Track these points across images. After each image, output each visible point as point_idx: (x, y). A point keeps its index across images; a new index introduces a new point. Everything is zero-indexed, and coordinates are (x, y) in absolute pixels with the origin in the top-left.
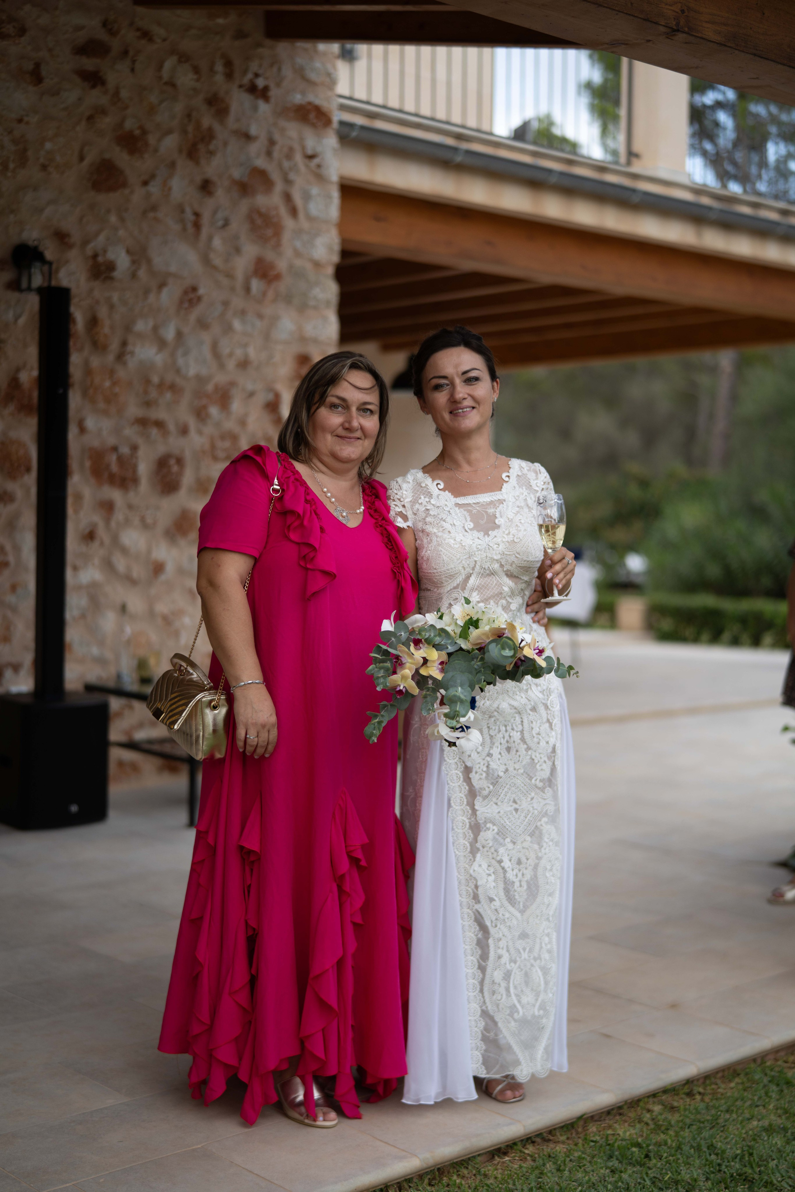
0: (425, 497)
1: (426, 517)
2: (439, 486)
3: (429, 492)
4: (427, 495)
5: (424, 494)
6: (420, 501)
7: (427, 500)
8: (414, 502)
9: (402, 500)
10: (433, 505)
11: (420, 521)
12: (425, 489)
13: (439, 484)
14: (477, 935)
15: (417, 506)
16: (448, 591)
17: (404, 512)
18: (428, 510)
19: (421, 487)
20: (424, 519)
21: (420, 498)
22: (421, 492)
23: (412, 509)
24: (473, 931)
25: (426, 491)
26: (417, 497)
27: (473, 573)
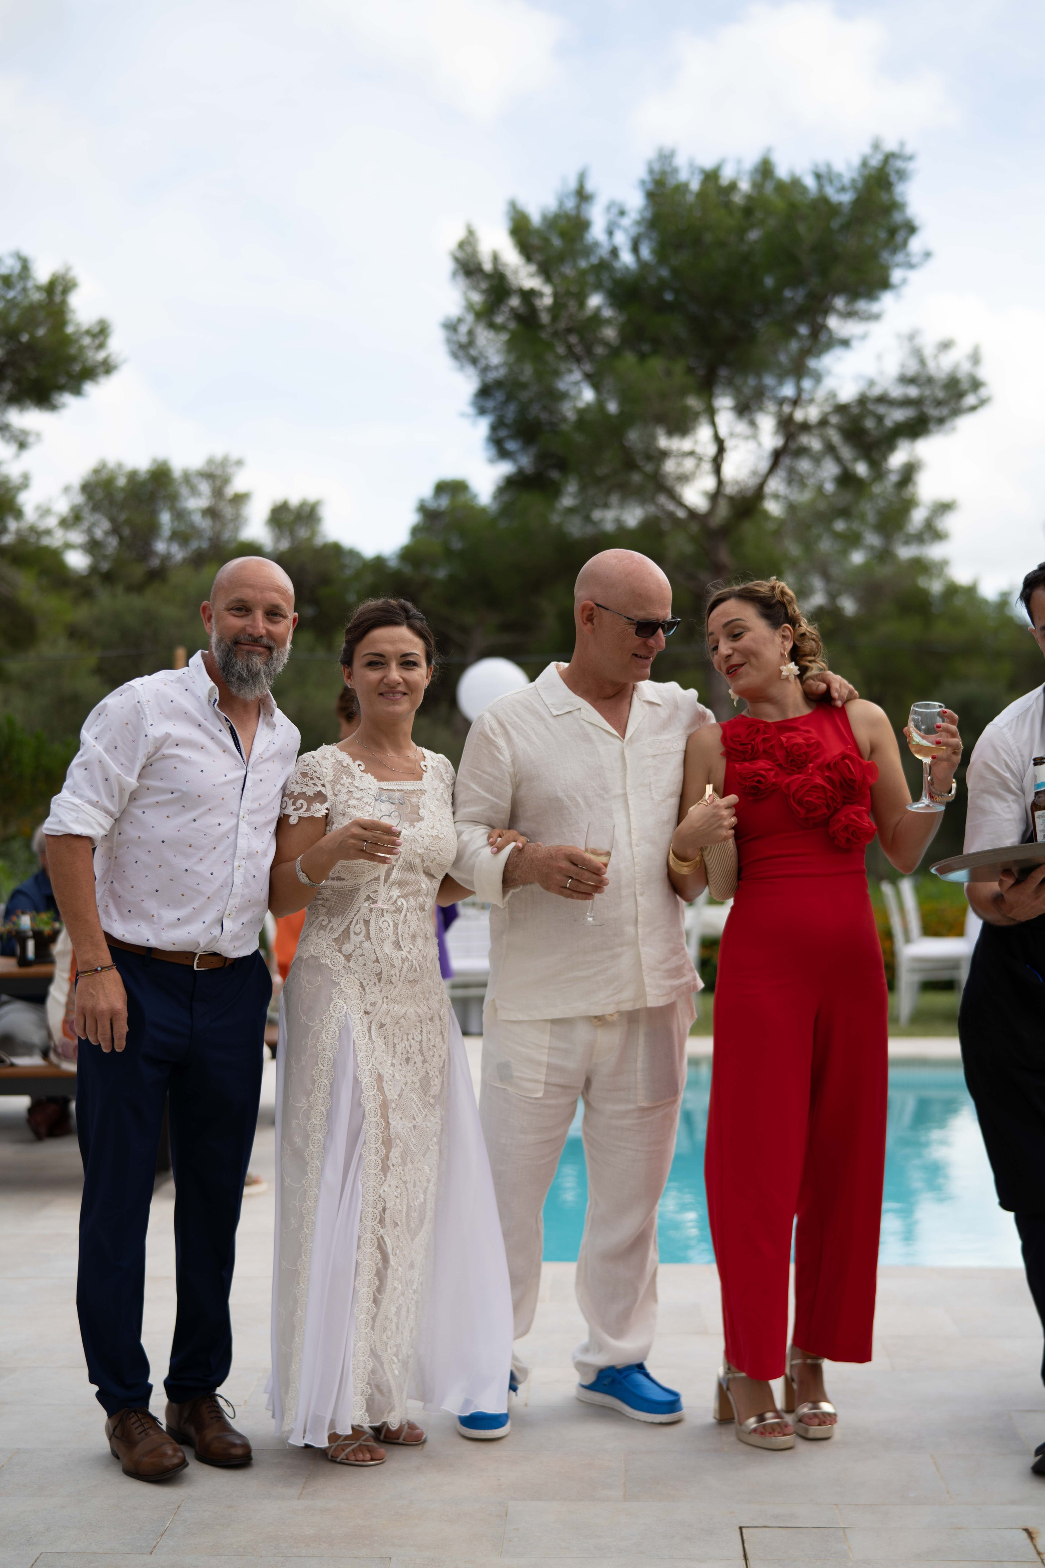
0: (347, 778)
1: (349, 799)
2: (360, 767)
3: (351, 773)
4: (349, 776)
5: (345, 774)
6: (342, 782)
7: (350, 781)
8: (335, 782)
9: (322, 778)
10: (356, 787)
11: (341, 803)
12: (347, 769)
13: (360, 765)
14: (377, 1264)
15: (339, 786)
16: (368, 882)
17: (324, 792)
18: (350, 792)
19: (343, 766)
20: (347, 801)
21: (342, 778)
22: (342, 772)
23: (333, 789)
24: (374, 1259)
25: (347, 772)
26: (339, 777)
27: (395, 865)
